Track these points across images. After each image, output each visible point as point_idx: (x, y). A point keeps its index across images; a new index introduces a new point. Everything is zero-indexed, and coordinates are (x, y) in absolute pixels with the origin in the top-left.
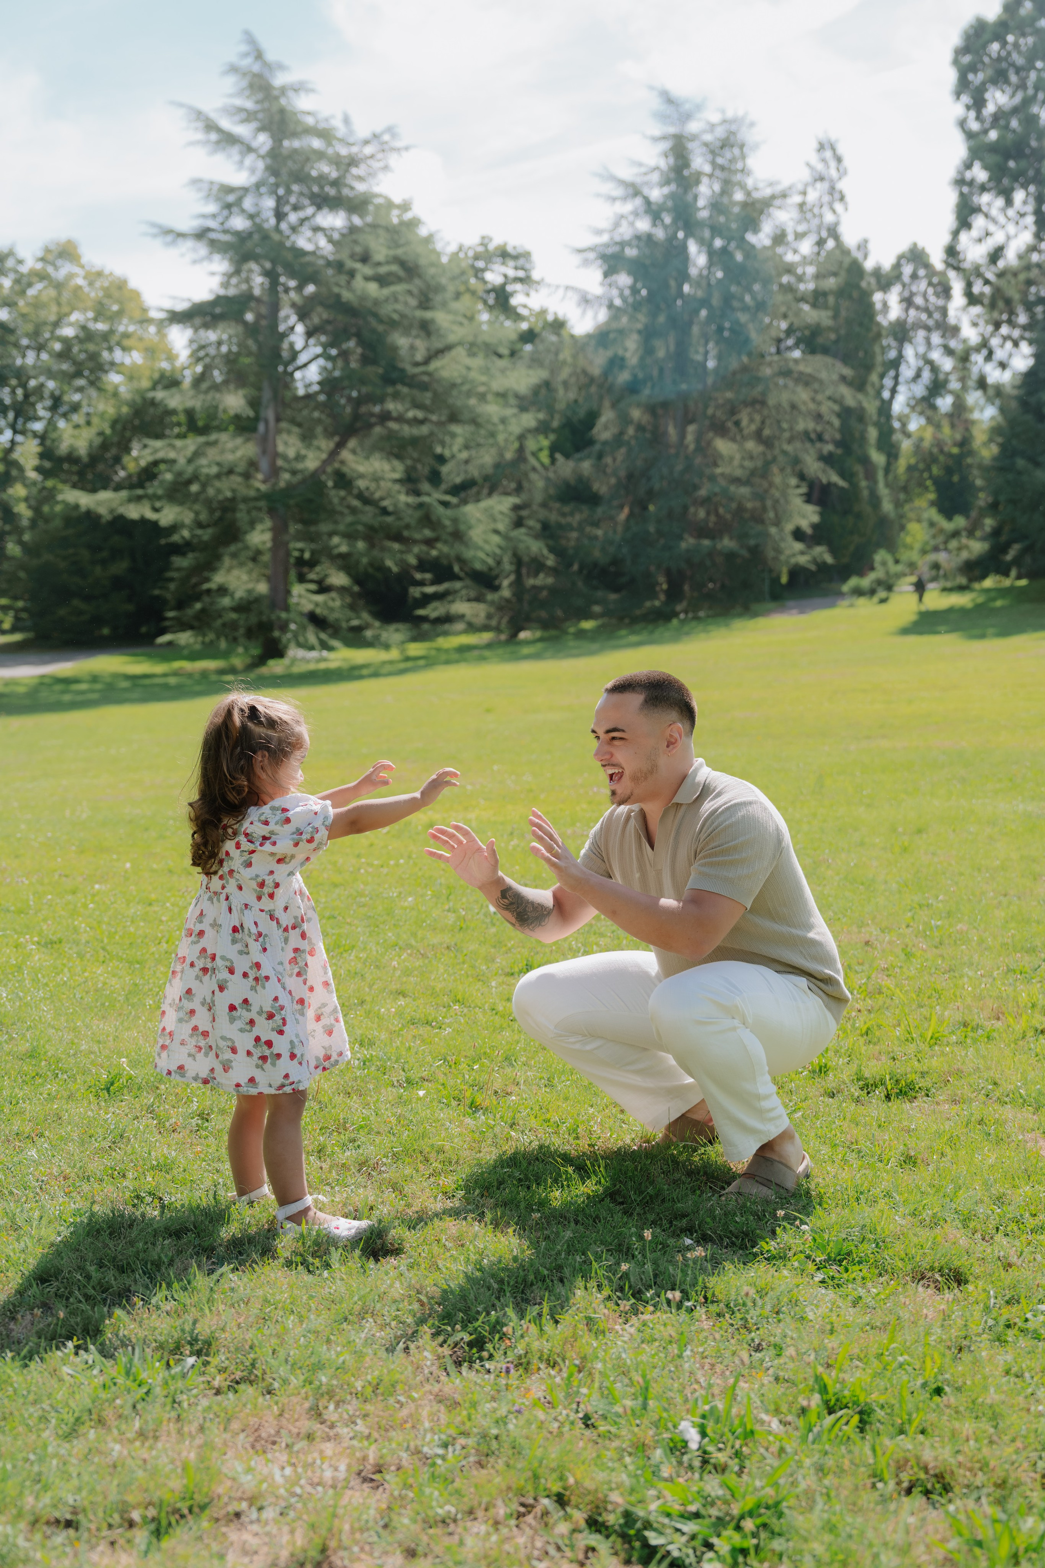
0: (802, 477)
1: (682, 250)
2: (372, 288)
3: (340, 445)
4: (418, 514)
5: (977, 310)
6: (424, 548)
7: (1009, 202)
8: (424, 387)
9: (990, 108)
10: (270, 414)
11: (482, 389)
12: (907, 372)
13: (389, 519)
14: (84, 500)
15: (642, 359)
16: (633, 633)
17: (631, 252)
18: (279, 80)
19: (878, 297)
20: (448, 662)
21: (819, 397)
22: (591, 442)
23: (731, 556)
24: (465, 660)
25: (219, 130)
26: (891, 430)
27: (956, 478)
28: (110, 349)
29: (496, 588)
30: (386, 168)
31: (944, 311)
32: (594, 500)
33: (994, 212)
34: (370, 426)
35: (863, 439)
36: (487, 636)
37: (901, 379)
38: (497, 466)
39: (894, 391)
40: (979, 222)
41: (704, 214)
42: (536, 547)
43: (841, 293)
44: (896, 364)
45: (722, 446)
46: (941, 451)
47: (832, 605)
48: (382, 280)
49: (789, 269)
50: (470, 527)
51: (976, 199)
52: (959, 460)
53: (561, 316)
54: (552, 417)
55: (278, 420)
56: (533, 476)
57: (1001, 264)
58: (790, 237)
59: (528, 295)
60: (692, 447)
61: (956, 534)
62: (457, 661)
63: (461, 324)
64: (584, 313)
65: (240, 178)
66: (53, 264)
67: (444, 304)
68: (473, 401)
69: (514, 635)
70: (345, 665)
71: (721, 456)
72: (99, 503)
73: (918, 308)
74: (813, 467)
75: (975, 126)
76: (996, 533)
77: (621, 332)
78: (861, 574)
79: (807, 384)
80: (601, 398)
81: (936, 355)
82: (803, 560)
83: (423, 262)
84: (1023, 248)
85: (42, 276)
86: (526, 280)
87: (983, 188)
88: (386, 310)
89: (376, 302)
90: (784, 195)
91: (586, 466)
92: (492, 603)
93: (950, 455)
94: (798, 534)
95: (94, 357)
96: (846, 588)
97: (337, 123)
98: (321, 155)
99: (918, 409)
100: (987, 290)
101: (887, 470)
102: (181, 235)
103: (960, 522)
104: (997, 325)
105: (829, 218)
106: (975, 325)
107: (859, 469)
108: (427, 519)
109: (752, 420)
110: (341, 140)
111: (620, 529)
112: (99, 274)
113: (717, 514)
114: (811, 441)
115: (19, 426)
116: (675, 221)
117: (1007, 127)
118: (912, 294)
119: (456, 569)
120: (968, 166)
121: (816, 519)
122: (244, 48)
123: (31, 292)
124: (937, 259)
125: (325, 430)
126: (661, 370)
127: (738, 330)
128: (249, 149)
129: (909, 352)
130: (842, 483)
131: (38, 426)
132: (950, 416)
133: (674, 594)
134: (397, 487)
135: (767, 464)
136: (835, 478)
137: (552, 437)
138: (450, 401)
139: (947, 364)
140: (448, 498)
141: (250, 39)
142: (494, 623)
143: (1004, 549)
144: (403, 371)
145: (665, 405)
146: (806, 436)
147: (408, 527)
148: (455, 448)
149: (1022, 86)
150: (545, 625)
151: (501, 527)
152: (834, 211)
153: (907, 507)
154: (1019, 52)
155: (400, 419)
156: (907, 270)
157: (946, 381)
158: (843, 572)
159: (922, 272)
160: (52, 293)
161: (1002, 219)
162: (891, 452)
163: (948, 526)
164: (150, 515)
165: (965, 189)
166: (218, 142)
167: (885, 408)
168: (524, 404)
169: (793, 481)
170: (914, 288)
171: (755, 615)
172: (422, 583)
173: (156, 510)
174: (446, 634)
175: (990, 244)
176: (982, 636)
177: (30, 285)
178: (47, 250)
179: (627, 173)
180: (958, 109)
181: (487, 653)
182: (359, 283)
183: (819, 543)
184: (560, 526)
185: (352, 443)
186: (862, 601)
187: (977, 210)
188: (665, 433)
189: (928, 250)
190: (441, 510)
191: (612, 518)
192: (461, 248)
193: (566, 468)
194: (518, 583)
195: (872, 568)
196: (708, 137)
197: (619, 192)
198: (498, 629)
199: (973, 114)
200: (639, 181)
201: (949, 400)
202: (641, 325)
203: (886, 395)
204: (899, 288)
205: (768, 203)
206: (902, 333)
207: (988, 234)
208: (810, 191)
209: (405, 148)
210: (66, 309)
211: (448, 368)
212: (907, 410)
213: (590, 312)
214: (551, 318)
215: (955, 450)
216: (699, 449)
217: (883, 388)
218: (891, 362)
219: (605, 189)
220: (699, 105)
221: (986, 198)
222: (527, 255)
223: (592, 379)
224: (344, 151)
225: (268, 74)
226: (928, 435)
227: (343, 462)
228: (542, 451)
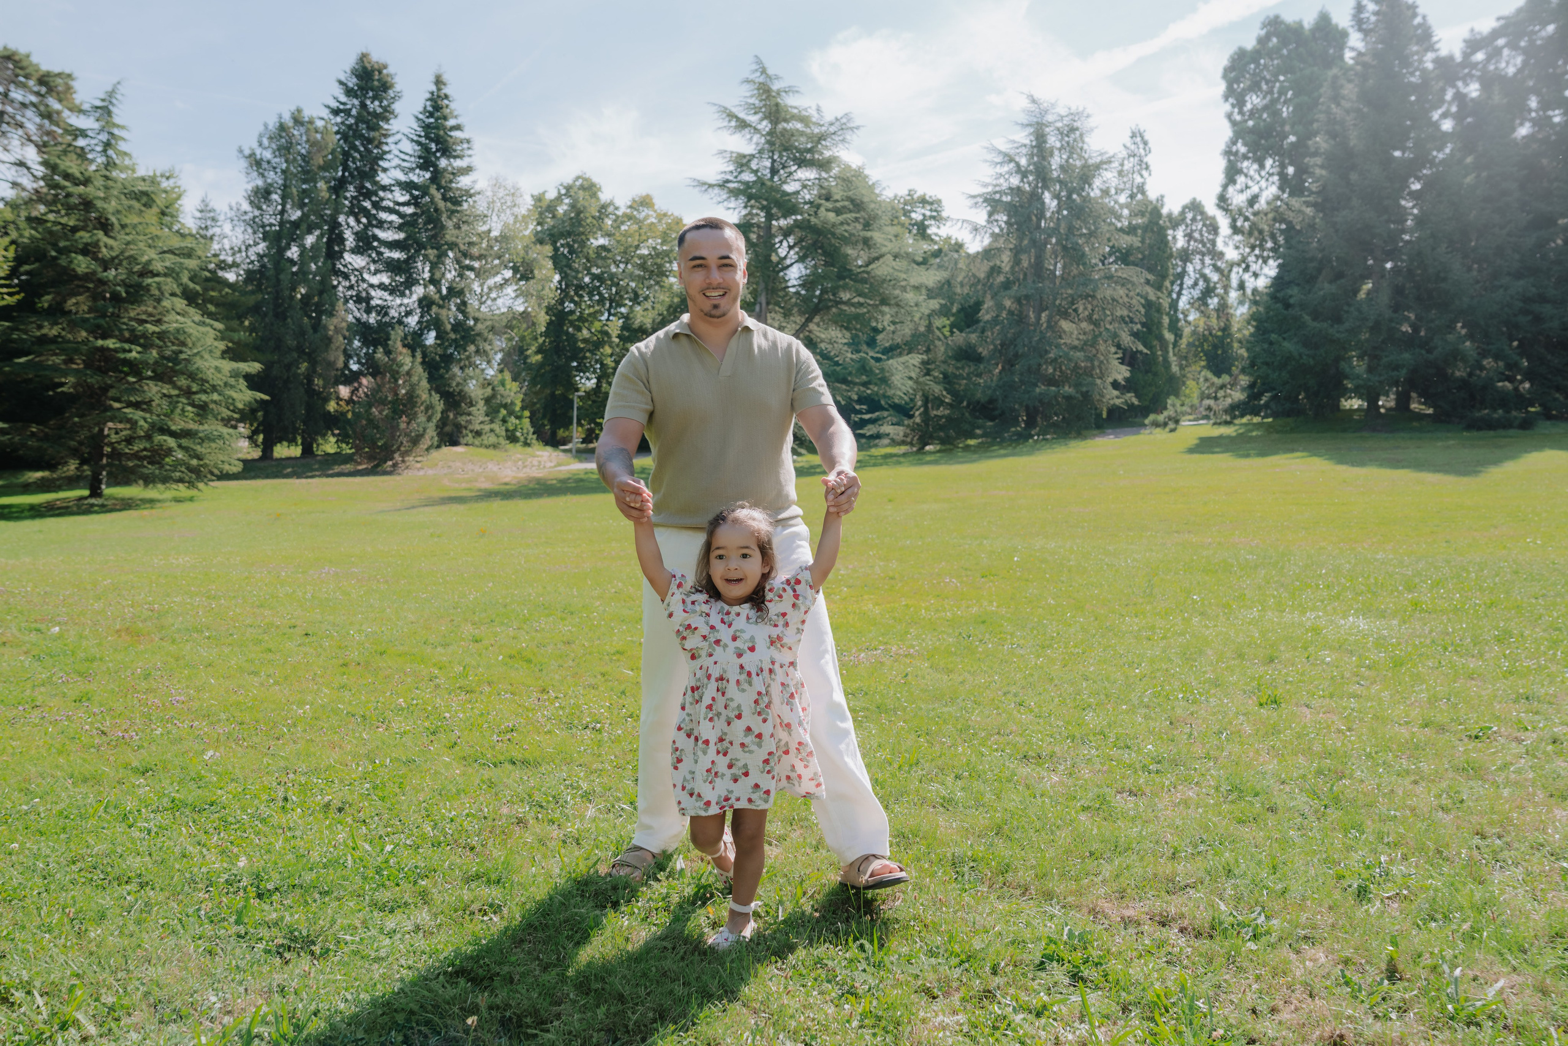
0: (1119, 346)
1: (1040, 199)
2: (831, 216)
3: (809, 320)
4: (857, 366)
5: (1238, 238)
6: (862, 389)
7: (1262, 166)
8: (864, 281)
9: (1249, 106)
10: (763, 299)
11: (903, 283)
12: (1188, 282)
13: (838, 369)
15: (1012, 267)
16: (1003, 448)
17: (1007, 199)
18: (775, 86)
19: (1170, 232)
20: (875, 465)
21: (1131, 294)
22: (978, 321)
23: (1068, 398)
24: (887, 464)
25: (738, 119)
26: (1178, 320)
27: (1219, 352)
28: (670, 262)
29: (911, 417)
30: (844, 141)
31: (1214, 243)
32: (978, 359)
33: (1252, 173)
34: (828, 308)
35: (1160, 324)
36: (903, 449)
37: (1185, 286)
38: (913, 336)
39: (1179, 294)
40: (1241, 180)
41: (1055, 174)
42: (937, 389)
43: (1146, 228)
44: (1181, 276)
45: (1065, 325)
46: (1211, 334)
47: (1138, 433)
48: (838, 212)
49: (1112, 212)
50: (892, 375)
51: (1239, 165)
52: (1221, 339)
53: (960, 240)
54: (952, 304)
55: (768, 303)
56: (938, 343)
57: (1256, 207)
58: (1113, 191)
59: (939, 227)
60: (1045, 325)
61: (1223, 387)
62: (881, 465)
63: (891, 241)
64: (974, 238)
65: (749, 149)
66: (638, 210)
67: (880, 229)
68: (897, 292)
69: (923, 448)
70: (806, 465)
71: (1065, 332)
73: (1196, 240)
74: (1126, 339)
75: (1238, 118)
76: (1252, 386)
77: (999, 249)
78: (1157, 412)
79: (1123, 285)
80: (985, 292)
81: (1207, 271)
82: (1118, 402)
83: (865, 200)
84: (1271, 197)
85: (630, 217)
86: (937, 218)
87: (1245, 157)
88: (840, 230)
89: (834, 225)
90: (1109, 162)
91: (974, 338)
92: (908, 426)
93: (1217, 337)
94: (1115, 385)
95: (660, 266)
96: (1147, 422)
97: (813, 112)
98: (802, 134)
99: (1197, 305)
100: (1247, 224)
101: (1175, 344)
102: (711, 186)
103: (1226, 378)
104: (1253, 248)
105: (1138, 180)
106: (1237, 248)
107: (1155, 342)
108: (863, 368)
109: (1085, 309)
110: (815, 124)
111: (995, 378)
112: (665, 215)
113: (1061, 371)
114: (1126, 323)
115: (612, 311)
116: (1036, 180)
117: (1260, 117)
118: (1192, 231)
119: (883, 402)
120: (1234, 143)
121: (1128, 374)
122: (754, 67)
123: (623, 227)
124: (1211, 208)
125: (799, 310)
126: (1025, 275)
127: (1076, 248)
128: (756, 131)
129: (1190, 268)
130: (1145, 351)
131: (623, 310)
132: (1217, 310)
133: (1031, 423)
134: (846, 348)
135: (1095, 337)
136: (1141, 347)
137: (952, 319)
138: (881, 291)
139: (1215, 277)
140: (879, 355)
141: (759, 61)
142: (909, 440)
143: (1257, 396)
144: (850, 270)
145: (1027, 297)
146: (1122, 319)
147: (850, 373)
148: (886, 323)
149: (1271, 92)
150: (943, 442)
151: (913, 375)
152: (1142, 176)
153: (1187, 369)
154: (1268, 71)
155: (846, 303)
156: (1189, 216)
157: (1215, 288)
158: (1145, 411)
159: (1199, 218)
160: (636, 228)
161: (1257, 177)
162: (1178, 334)
163: (1218, 381)
165: (1232, 158)
166: (736, 127)
167: (1174, 305)
168: (931, 294)
169: (1113, 349)
170: (1194, 228)
171: (1085, 438)
172: (860, 412)
174: (876, 446)
175: (1248, 194)
176: (1248, 456)
177: (623, 223)
178: (634, 201)
179: (1004, 147)
181: (902, 459)
182: (822, 212)
183: (1129, 392)
184: (956, 376)
185: (817, 319)
186: (1158, 430)
187: (1240, 172)
188: (1027, 316)
189: (1203, 203)
190: (872, 361)
191: (990, 371)
192: (895, 197)
193: (959, 338)
194: (926, 412)
195: (1165, 408)
196: (1059, 125)
197: (999, 159)
198: (911, 444)
199: (1236, 110)
200: (1012, 152)
201: (1216, 300)
202: (1012, 246)
203: (1174, 296)
204: (1184, 227)
205: (1098, 167)
206: (1185, 256)
207: (1247, 187)
208: (1126, 162)
209: (858, 128)
210: (644, 237)
211: (881, 269)
212: (1188, 306)
213: (978, 238)
214: (953, 242)
215: (1220, 333)
216: (1049, 327)
217: (1172, 291)
218: (1178, 274)
219: (989, 157)
220: (1052, 105)
221: (1246, 164)
222: (939, 202)
223: (979, 281)
224: (816, 131)
225: (769, 83)
226: (1201, 324)
227: (810, 332)
228: (944, 327)
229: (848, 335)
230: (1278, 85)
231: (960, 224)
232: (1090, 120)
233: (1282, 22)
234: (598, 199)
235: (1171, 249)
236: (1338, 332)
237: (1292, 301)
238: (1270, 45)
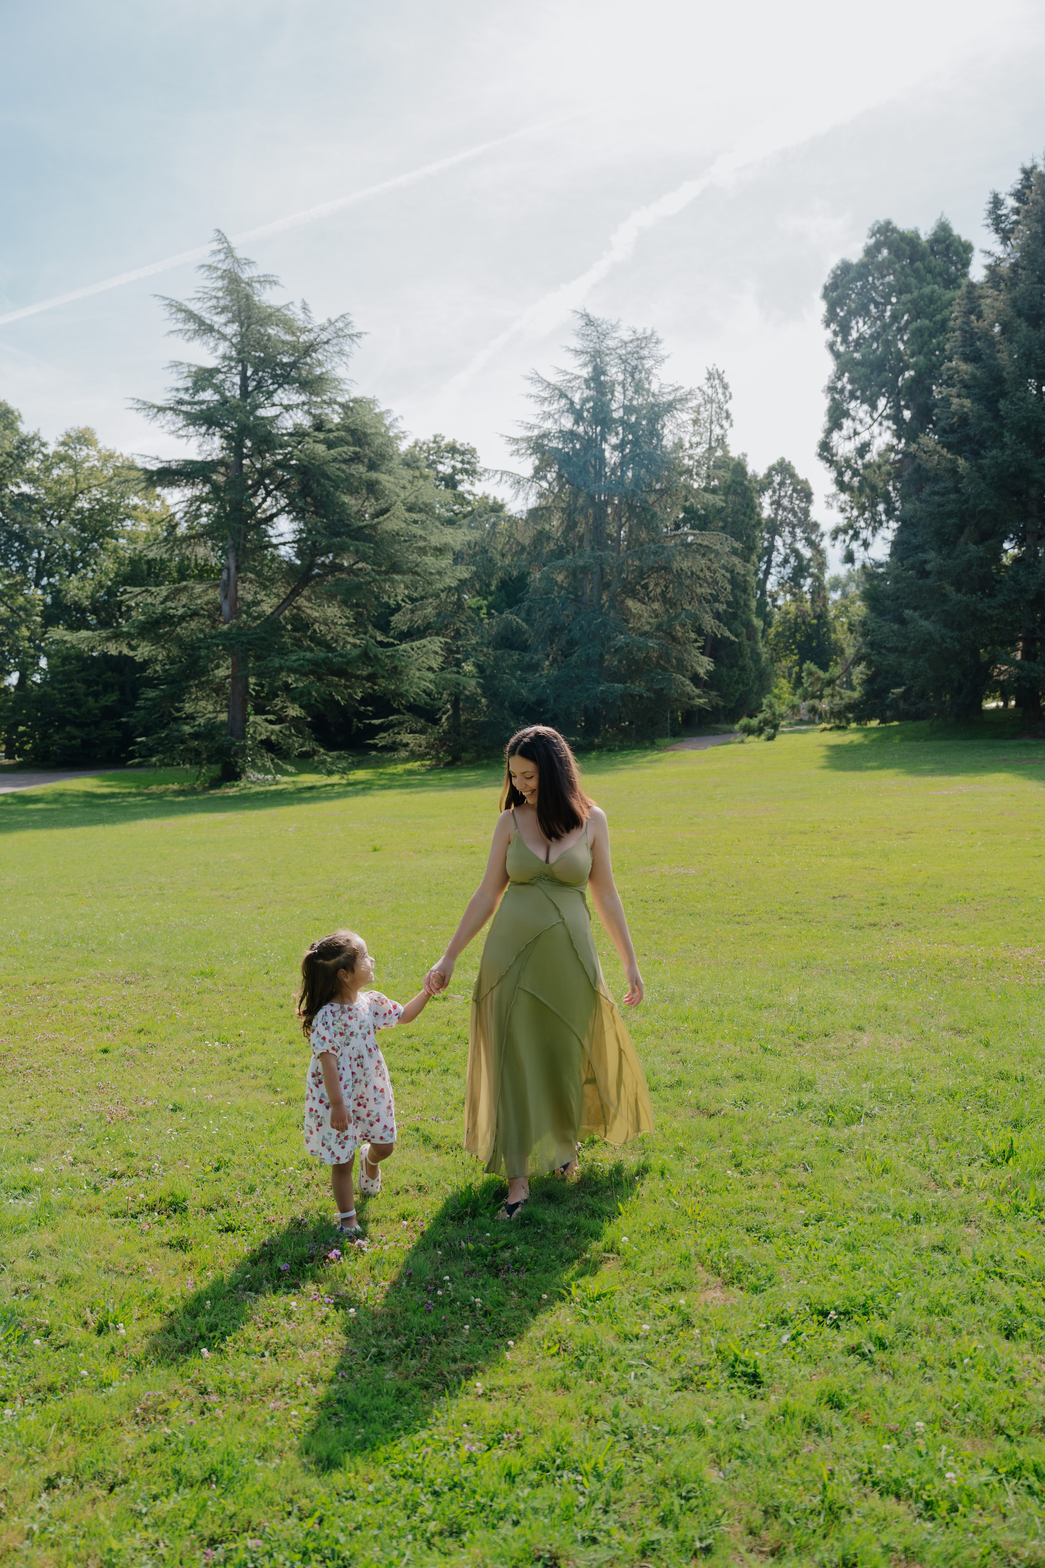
0: (699, 631)
1: (598, 448)
2: (321, 448)
3: (295, 593)
4: (360, 653)
5: (845, 497)
6: (367, 684)
7: (874, 407)
8: (369, 539)
9: (854, 335)
10: (230, 563)
11: (421, 544)
12: (777, 558)
14: (70, 637)
15: (565, 532)
17: (557, 446)
18: (246, 274)
19: (755, 496)
21: (714, 566)
22: (522, 599)
23: (638, 698)
25: (198, 319)
26: (766, 604)
28: (120, 519)
29: (436, 722)
30: (341, 353)
31: (806, 512)
32: (522, 646)
33: (861, 414)
35: (746, 606)
36: (424, 764)
37: (773, 564)
38: (437, 615)
39: (767, 573)
40: (847, 423)
41: (617, 414)
42: (470, 687)
43: (728, 489)
44: (770, 549)
45: (632, 605)
46: (804, 622)
47: (727, 743)
48: (330, 445)
49: (686, 469)
50: (406, 664)
51: (845, 406)
52: (816, 629)
53: (499, 500)
54: (489, 578)
55: (239, 571)
57: (868, 457)
58: (686, 443)
59: (472, 484)
60: (607, 605)
61: (831, 683)
63: (404, 488)
64: (517, 493)
65: (211, 362)
66: (74, 449)
67: (390, 473)
68: (414, 557)
70: (291, 787)
71: (632, 614)
72: (79, 639)
73: (784, 509)
74: (709, 623)
75: (841, 348)
77: (547, 510)
78: (751, 716)
79: (703, 555)
80: (531, 563)
81: (800, 546)
82: (698, 702)
83: (370, 431)
84: (883, 447)
85: (63, 458)
86: (472, 473)
87: (853, 396)
88: (332, 470)
89: (324, 462)
90: (683, 400)
91: (517, 621)
92: (432, 735)
93: (811, 625)
94: (696, 680)
96: (737, 727)
97: (297, 312)
98: (284, 342)
99: (786, 586)
100: (856, 480)
101: (763, 633)
102: (161, 409)
104: (862, 510)
105: (717, 432)
106: (843, 510)
107: (742, 628)
108: (368, 656)
109: (656, 585)
110: (301, 329)
111: (544, 673)
112: (111, 456)
113: (628, 663)
114: (708, 602)
116: (594, 422)
117: (868, 348)
118: (780, 497)
119: (395, 702)
120: (838, 378)
121: (710, 668)
122: (216, 246)
123: (55, 472)
126: (581, 540)
127: (645, 507)
128: (224, 337)
129: (778, 542)
130: (730, 637)
131: (54, 580)
132: (811, 593)
133: (591, 730)
134: (346, 630)
135: (670, 621)
136: (727, 634)
137: (489, 597)
138: (391, 554)
139: (807, 553)
140: (391, 640)
141: (221, 237)
142: (432, 752)
144: (350, 525)
145: (584, 569)
146: (702, 599)
147: (351, 664)
148: (400, 599)
149: (881, 317)
150: (478, 755)
151: (435, 666)
152: (722, 427)
153: (776, 666)
154: (877, 290)
156: (777, 479)
157: (808, 566)
158: (732, 716)
159: (788, 481)
160: (71, 471)
161: (868, 420)
162: (767, 619)
164: (126, 651)
165: (837, 396)
166: (195, 331)
167: (762, 584)
168: (459, 558)
169: (693, 636)
170: (782, 493)
171: (659, 749)
173: (133, 648)
174: (391, 761)
175: (857, 441)
177: (53, 465)
178: (68, 435)
179: (554, 379)
180: (828, 335)
183: (712, 689)
184: (493, 669)
185: (306, 592)
186: (751, 738)
187: (846, 414)
188: (584, 593)
190: (381, 647)
191: (538, 664)
192: (416, 443)
193: (499, 620)
194: (455, 716)
195: (759, 711)
196: (622, 352)
197: (546, 394)
198: (436, 757)
199: (839, 339)
200: (563, 386)
201: (809, 581)
202: (563, 505)
203: (761, 576)
204: (770, 492)
205: (670, 407)
206: (774, 528)
207: (856, 433)
208: (702, 409)
209: (359, 335)
210: (84, 486)
211: (391, 524)
212: (776, 588)
213: (522, 494)
214: (491, 502)
215: (815, 621)
216: (612, 606)
217: (758, 569)
218: (766, 548)
219: (535, 389)
220: (613, 327)
221: (853, 404)
222: (472, 452)
223: (523, 549)
224: (303, 338)
225: (237, 270)
226: (792, 608)
227: (298, 608)
228: (480, 608)
229: (349, 613)
230: (889, 307)
231: (498, 476)
232: (661, 346)
233: (894, 230)
234: (16, 431)
235: (759, 515)
236: (990, 607)
237: (928, 567)
238: (880, 258)
